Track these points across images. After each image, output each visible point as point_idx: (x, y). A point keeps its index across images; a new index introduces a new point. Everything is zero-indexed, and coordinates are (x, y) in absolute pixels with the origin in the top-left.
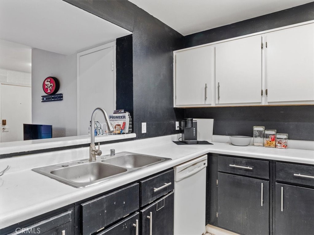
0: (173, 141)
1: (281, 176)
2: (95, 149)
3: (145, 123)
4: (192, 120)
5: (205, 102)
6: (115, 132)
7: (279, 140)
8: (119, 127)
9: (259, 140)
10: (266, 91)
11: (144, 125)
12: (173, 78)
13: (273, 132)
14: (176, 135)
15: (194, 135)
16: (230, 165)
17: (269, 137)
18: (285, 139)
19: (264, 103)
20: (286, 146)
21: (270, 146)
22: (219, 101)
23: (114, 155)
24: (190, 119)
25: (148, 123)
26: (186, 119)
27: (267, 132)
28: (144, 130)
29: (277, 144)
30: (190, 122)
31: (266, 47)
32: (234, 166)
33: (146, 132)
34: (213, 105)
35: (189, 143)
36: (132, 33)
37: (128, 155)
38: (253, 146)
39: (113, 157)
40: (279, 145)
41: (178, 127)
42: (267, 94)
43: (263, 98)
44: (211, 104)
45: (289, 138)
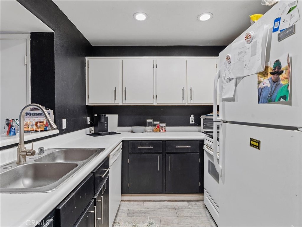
0: (87, 134)
1: (169, 149)
2: (25, 148)
3: (65, 119)
4: (105, 116)
5: (115, 101)
6: (37, 129)
7: (161, 127)
8: (41, 124)
9: (150, 128)
10: (156, 96)
11: (64, 121)
12: (85, 80)
13: (158, 123)
14: (88, 129)
15: (106, 128)
16: (139, 147)
17: (156, 126)
18: (164, 126)
19: (155, 104)
20: (165, 131)
21: (156, 132)
22: (125, 101)
23: (44, 153)
24: (103, 115)
25: (68, 119)
26: (101, 115)
27: (155, 123)
28: (64, 126)
29: (160, 130)
30: (103, 117)
31: (156, 67)
32: (141, 147)
33: (66, 128)
34: (121, 104)
35: (103, 134)
36: (53, 32)
37: (57, 151)
38: (146, 133)
39: (43, 155)
40: (162, 130)
41: (89, 122)
42: (157, 98)
43: (154, 100)
44: (119, 103)
45: (167, 126)
